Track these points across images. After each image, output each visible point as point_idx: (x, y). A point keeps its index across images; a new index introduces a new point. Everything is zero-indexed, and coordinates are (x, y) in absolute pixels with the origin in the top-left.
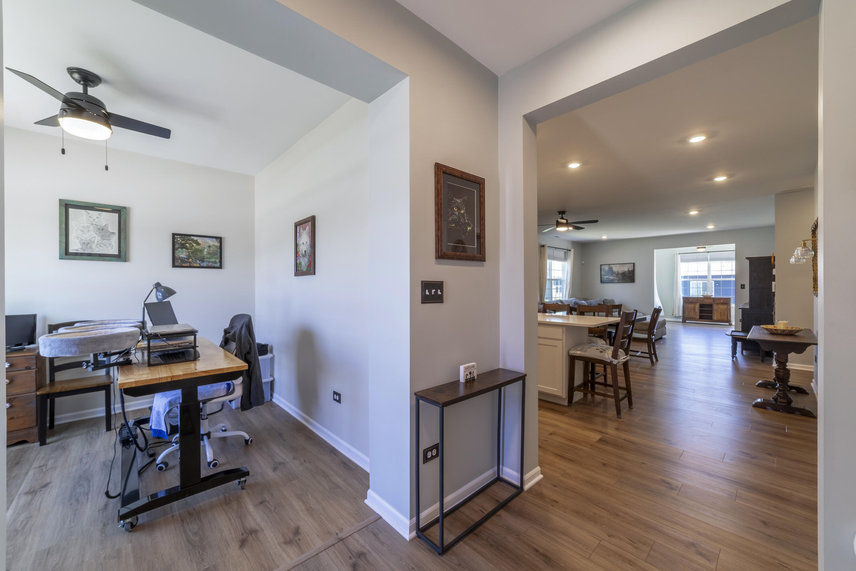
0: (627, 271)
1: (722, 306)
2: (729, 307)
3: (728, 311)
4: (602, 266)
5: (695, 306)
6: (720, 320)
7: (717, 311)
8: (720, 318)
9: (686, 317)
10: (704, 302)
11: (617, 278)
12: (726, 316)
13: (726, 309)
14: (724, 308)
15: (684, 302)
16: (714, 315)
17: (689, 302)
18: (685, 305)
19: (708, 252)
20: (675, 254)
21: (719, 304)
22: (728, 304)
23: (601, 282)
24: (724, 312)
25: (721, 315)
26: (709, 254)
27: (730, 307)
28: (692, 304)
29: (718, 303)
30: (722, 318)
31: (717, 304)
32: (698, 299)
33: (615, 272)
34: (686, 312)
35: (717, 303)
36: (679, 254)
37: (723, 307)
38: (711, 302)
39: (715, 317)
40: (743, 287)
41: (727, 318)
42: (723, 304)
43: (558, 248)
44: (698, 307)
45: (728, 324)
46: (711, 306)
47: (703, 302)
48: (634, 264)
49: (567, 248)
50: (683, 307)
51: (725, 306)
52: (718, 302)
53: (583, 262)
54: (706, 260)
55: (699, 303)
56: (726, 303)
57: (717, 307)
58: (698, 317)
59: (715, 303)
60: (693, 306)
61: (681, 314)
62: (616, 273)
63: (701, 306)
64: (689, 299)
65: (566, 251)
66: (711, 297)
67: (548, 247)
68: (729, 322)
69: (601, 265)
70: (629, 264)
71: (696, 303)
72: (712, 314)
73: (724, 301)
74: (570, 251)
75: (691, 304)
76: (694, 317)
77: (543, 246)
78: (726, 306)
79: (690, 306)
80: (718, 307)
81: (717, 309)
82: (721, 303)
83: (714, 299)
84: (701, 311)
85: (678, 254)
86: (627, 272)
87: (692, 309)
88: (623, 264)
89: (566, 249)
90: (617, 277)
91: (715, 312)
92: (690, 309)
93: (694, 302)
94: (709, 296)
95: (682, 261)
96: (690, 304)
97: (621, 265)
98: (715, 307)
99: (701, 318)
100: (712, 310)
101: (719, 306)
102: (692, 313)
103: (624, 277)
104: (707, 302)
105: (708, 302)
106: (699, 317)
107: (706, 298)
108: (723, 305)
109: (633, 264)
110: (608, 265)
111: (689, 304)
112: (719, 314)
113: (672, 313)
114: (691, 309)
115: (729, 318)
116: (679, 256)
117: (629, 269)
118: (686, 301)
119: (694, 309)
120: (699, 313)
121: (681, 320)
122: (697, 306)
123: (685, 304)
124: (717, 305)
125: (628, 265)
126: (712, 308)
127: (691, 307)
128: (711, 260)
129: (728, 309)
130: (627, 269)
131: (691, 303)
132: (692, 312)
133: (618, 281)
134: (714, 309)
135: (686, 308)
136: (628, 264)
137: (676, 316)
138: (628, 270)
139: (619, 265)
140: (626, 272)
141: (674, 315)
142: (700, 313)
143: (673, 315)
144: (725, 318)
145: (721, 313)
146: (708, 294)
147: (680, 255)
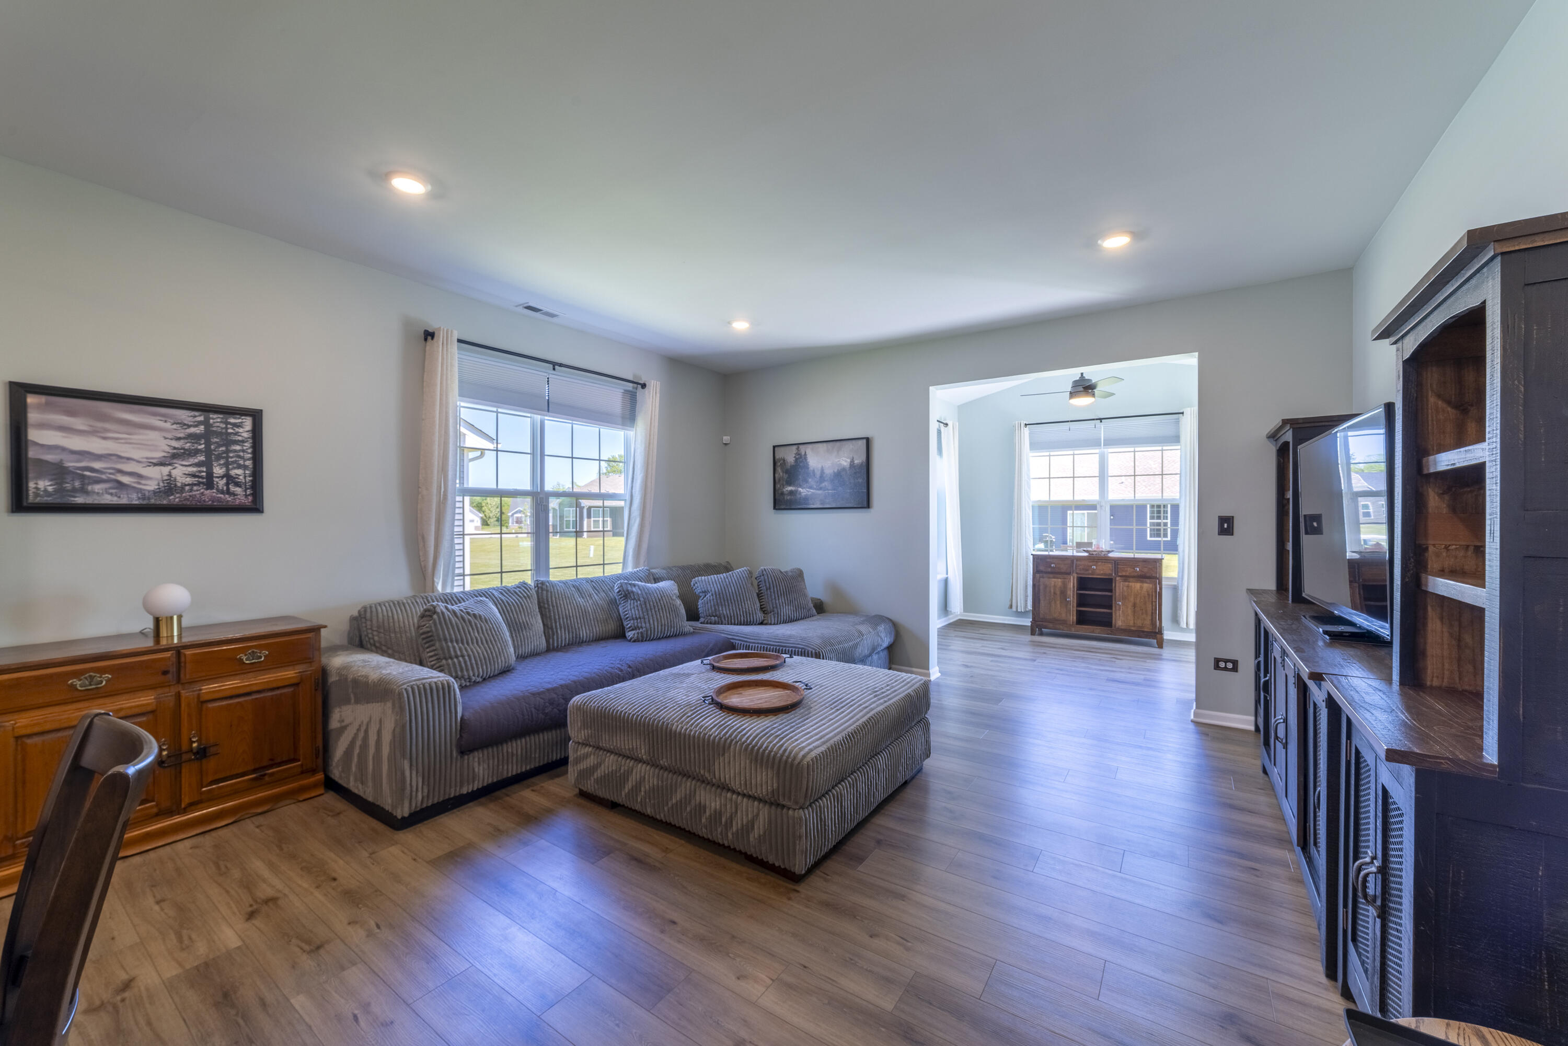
0: (848, 466)
1: (1138, 585)
2: (1158, 588)
3: (1156, 602)
4: (776, 449)
5: (1065, 585)
6: (1133, 628)
7: (1124, 598)
8: (1131, 623)
9: (1041, 616)
10: (1090, 572)
11: (820, 492)
12: (1149, 618)
13: (1148, 595)
14: (1145, 589)
15: (1036, 571)
16: (1118, 614)
17: (1049, 570)
18: (1039, 581)
19: (1101, 420)
20: (1014, 426)
21: (1131, 579)
22: (1156, 578)
23: (775, 508)
24: (1145, 604)
25: (1134, 612)
26: (1102, 426)
27: (1161, 589)
28: (1058, 578)
29: (1127, 574)
30: (1139, 623)
31: (1126, 578)
32: (1073, 561)
33: (814, 471)
34: (1042, 603)
35: (1124, 574)
36: (1026, 425)
37: (1141, 587)
38: (1110, 572)
39: (1121, 617)
40: (1226, 526)
41: (1153, 623)
42: (1142, 577)
43: (561, 365)
44: (1074, 587)
45: (1155, 641)
46: (1107, 584)
47: (1087, 570)
48: (868, 441)
49: (635, 376)
50: (1034, 586)
51: (1147, 586)
52: (1129, 571)
53: (726, 439)
54: (1095, 443)
55: (1076, 573)
56: (1148, 575)
57: (1125, 588)
58: (1073, 618)
59: (1120, 574)
60: (1058, 582)
61: (1030, 607)
62: (818, 474)
63: (1083, 583)
64: (1048, 560)
65: (630, 386)
66: (1111, 555)
67: (459, 341)
68: (1158, 636)
69: (774, 447)
70: (854, 442)
71: (1069, 574)
72: (1110, 607)
73: (1145, 570)
74: (644, 386)
75: (1054, 578)
76: (1063, 616)
77: (429, 335)
78: (1151, 586)
79: (1053, 584)
80: (1128, 586)
81: (1126, 594)
82: (1136, 574)
83: (1117, 562)
84: (1082, 601)
85: (1023, 425)
86: (848, 472)
87: (1058, 593)
88: (838, 444)
89: (631, 378)
90: (821, 489)
91: (1120, 603)
92: (1052, 593)
93: (1063, 571)
94: (1103, 553)
95: (1035, 446)
96: (1051, 576)
97: (831, 444)
98: (1120, 586)
99: (1082, 619)
100: (1111, 596)
101: (1130, 584)
102: (1059, 605)
103: (840, 488)
104: (1098, 572)
105: (1100, 571)
106: (1075, 618)
107: (1097, 558)
108: (1142, 582)
109: (865, 441)
110: (794, 448)
111: (1049, 578)
112: (1130, 611)
113: (1009, 603)
114: (1055, 593)
115: (1158, 624)
116: (1026, 431)
117: (852, 461)
118: (1042, 568)
119: (1063, 593)
120: (1075, 605)
121: (1027, 622)
122: (1072, 583)
123: (1038, 575)
124: (1125, 581)
125: (850, 444)
126: (1111, 591)
127: (1055, 586)
128: (1110, 442)
129: (1154, 594)
130: (849, 460)
131: (1056, 573)
132: (1058, 602)
133: (822, 504)
134: (1117, 594)
135: (1041, 587)
136: (850, 441)
137: (1019, 610)
138: (852, 464)
139: (825, 444)
140: (844, 469)
141: (1014, 609)
142: (1079, 605)
143: (1011, 607)
144: (1148, 622)
145: (1134, 605)
146: (1100, 546)
147: (1029, 428)
